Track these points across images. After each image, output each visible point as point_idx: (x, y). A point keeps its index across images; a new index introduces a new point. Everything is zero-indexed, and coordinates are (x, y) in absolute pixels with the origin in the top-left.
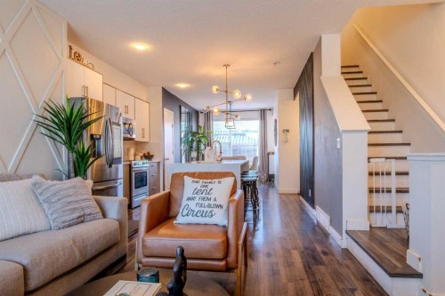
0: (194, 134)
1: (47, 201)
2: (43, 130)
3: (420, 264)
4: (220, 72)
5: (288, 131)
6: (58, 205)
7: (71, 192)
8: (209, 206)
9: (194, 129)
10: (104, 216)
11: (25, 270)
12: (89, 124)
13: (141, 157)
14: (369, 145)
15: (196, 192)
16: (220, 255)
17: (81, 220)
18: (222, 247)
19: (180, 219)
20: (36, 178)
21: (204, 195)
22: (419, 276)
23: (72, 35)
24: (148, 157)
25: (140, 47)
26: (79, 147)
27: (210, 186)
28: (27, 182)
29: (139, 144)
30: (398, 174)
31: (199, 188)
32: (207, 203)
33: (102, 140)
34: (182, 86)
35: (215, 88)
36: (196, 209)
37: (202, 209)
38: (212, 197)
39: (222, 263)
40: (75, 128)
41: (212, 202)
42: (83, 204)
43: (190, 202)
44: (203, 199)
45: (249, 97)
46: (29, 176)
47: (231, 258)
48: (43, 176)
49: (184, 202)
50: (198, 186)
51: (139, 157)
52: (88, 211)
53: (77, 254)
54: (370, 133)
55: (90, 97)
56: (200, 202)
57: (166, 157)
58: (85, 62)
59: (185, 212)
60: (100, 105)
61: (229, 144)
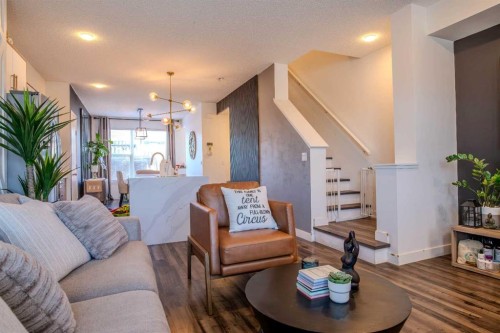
0: (90, 144)
3: (388, 238)
8: (261, 212)
15: (245, 201)
21: (253, 203)
22: (388, 246)
25: (87, 36)
27: (254, 195)
30: (341, 180)
31: (246, 197)
32: (258, 210)
35: (153, 96)
37: (256, 216)
38: (260, 203)
41: (262, 209)
43: (243, 211)
44: (254, 206)
50: (244, 195)
56: (253, 209)
59: (241, 220)
61: (131, 156)
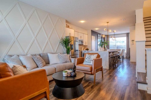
0: (103, 43)
1: (60, 58)
2: (61, 44)
4: (106, 24)
5: (134, 41)
6: (62, 59)
7: (64, 56)
8: (90, 60)
9: (103, 41)
10: (71, 62)
11: (55, 69)
12: (70, 42)
13: (86, 50)
14: (146, 46)
15: (88, 57)
16: (90, 70)
17: (66, 62)
18: (90, 69)
19: (84, 63)
20: (59, 54)
22: (146, 84)
23: (67, 21)
24: (87, 49)
25: (82, 22)
26: (68, 47)
27: (91, 56)
28: (57, 54)
29: (85, 46)
32: (89, 60)
33: (73, 46)
34: (97, 29)
35: (105, 29)
36: (87, 61)
38: (91, 58)
39: (90, 73)
40: (67, 43)
42: (67, 59)
44: (89, 59)
45: (115, 31)
46: (58, 53)
47: (93, 72)
48: (60, 53)
49: (85, 59)
50: (88, 56)
51: (85, 50)
52: (67, 60)
53: (64, 68)
54: (146, 41)
55: (71, 36)
57: (92, 49)
58: (70, 27)
60: (73, 37)
61: (115, 45)
